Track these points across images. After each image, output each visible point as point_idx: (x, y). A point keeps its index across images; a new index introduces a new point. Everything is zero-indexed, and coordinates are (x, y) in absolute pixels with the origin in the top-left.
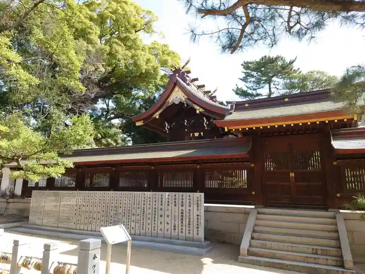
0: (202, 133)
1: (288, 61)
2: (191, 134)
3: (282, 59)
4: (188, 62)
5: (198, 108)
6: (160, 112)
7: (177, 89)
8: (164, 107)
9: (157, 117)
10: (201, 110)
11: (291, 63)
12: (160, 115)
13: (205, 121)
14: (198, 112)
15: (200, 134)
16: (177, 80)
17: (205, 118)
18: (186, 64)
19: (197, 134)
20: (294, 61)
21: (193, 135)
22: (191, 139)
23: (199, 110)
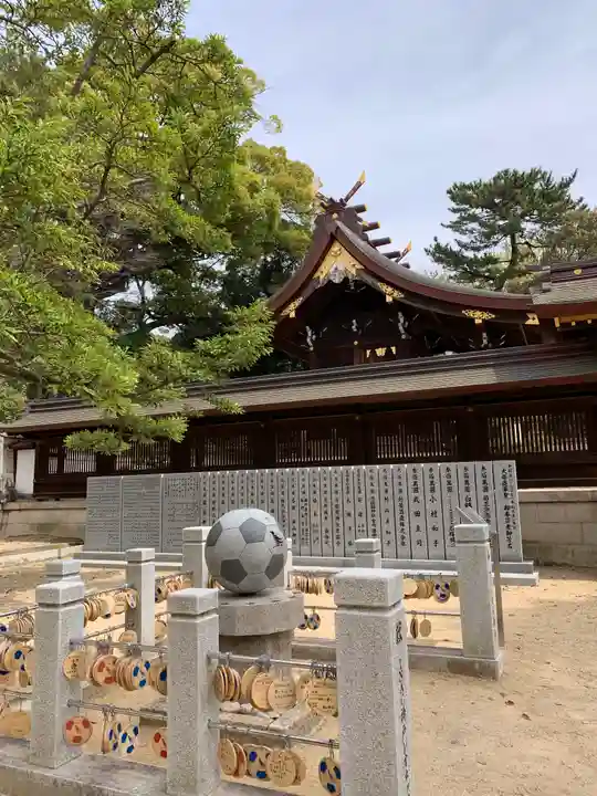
0: (394, 349)
1: (556, 180)
2: (368, 352)
3: (543, 177)
4: (359, 185)
5: (390, 289)
6: (297, 303)
7: (336, 247)
8: (308, 292)
9: (293, 315)
10: (396, 294)
11: (566, 184)
12: (298, 310)
13: (402, 320)
14: (389, 299)
15: (389, 352)
16: (338, 228)
17: (400, 314)
18: (355, 190)
19: (380, 352)
20: (571, 180)
21: (373, 353)
22: (367, 361)
23: (391, 295)
